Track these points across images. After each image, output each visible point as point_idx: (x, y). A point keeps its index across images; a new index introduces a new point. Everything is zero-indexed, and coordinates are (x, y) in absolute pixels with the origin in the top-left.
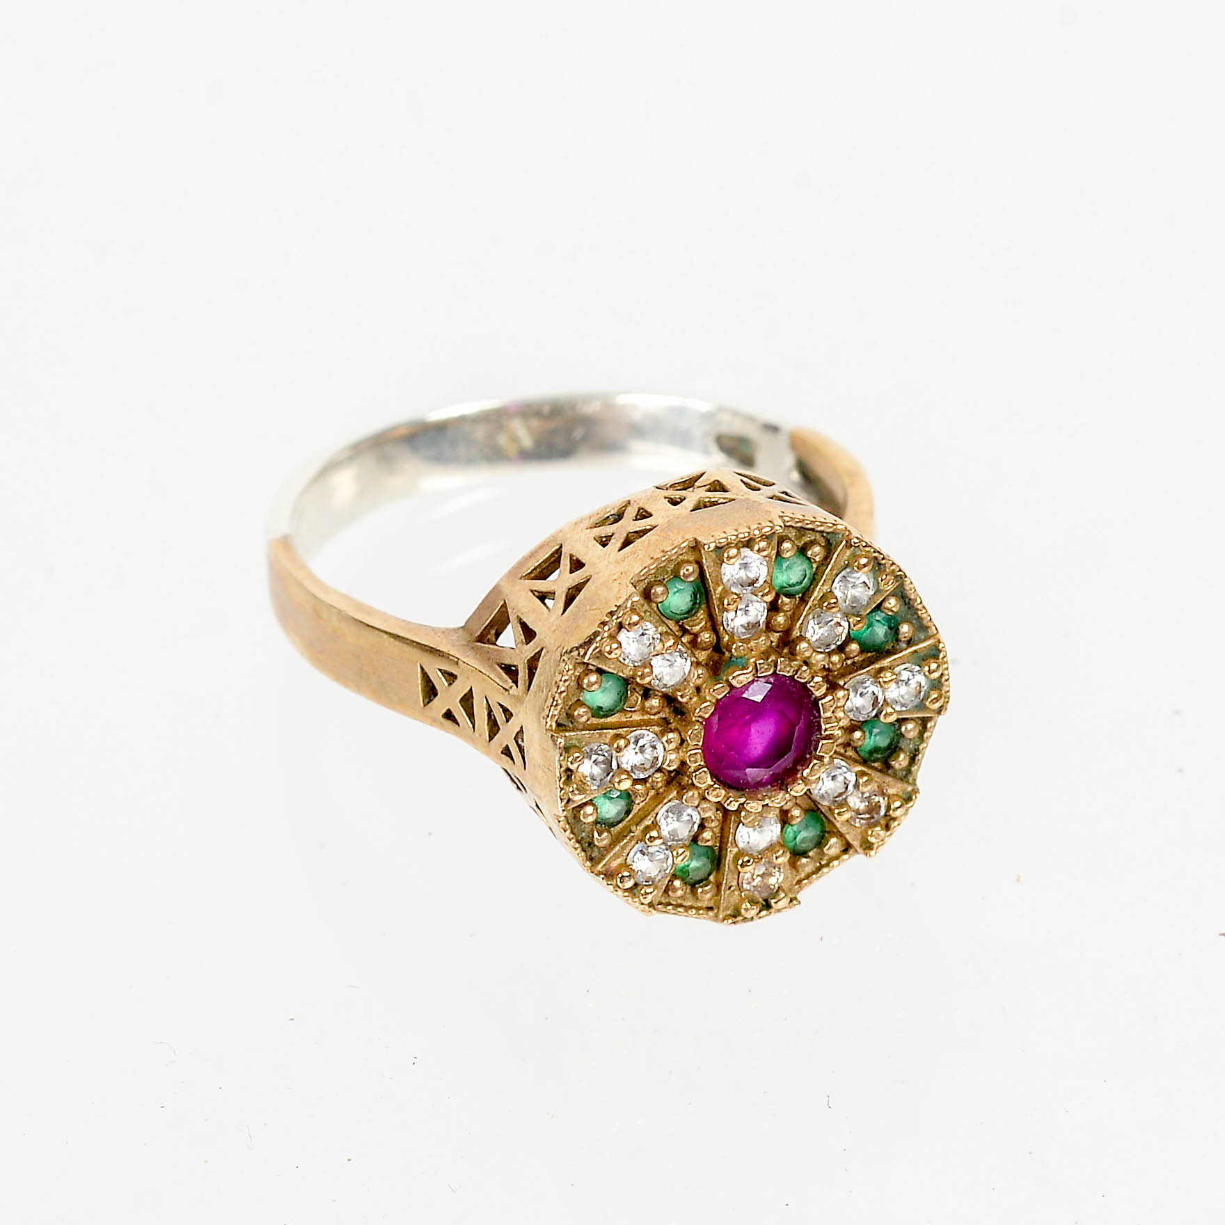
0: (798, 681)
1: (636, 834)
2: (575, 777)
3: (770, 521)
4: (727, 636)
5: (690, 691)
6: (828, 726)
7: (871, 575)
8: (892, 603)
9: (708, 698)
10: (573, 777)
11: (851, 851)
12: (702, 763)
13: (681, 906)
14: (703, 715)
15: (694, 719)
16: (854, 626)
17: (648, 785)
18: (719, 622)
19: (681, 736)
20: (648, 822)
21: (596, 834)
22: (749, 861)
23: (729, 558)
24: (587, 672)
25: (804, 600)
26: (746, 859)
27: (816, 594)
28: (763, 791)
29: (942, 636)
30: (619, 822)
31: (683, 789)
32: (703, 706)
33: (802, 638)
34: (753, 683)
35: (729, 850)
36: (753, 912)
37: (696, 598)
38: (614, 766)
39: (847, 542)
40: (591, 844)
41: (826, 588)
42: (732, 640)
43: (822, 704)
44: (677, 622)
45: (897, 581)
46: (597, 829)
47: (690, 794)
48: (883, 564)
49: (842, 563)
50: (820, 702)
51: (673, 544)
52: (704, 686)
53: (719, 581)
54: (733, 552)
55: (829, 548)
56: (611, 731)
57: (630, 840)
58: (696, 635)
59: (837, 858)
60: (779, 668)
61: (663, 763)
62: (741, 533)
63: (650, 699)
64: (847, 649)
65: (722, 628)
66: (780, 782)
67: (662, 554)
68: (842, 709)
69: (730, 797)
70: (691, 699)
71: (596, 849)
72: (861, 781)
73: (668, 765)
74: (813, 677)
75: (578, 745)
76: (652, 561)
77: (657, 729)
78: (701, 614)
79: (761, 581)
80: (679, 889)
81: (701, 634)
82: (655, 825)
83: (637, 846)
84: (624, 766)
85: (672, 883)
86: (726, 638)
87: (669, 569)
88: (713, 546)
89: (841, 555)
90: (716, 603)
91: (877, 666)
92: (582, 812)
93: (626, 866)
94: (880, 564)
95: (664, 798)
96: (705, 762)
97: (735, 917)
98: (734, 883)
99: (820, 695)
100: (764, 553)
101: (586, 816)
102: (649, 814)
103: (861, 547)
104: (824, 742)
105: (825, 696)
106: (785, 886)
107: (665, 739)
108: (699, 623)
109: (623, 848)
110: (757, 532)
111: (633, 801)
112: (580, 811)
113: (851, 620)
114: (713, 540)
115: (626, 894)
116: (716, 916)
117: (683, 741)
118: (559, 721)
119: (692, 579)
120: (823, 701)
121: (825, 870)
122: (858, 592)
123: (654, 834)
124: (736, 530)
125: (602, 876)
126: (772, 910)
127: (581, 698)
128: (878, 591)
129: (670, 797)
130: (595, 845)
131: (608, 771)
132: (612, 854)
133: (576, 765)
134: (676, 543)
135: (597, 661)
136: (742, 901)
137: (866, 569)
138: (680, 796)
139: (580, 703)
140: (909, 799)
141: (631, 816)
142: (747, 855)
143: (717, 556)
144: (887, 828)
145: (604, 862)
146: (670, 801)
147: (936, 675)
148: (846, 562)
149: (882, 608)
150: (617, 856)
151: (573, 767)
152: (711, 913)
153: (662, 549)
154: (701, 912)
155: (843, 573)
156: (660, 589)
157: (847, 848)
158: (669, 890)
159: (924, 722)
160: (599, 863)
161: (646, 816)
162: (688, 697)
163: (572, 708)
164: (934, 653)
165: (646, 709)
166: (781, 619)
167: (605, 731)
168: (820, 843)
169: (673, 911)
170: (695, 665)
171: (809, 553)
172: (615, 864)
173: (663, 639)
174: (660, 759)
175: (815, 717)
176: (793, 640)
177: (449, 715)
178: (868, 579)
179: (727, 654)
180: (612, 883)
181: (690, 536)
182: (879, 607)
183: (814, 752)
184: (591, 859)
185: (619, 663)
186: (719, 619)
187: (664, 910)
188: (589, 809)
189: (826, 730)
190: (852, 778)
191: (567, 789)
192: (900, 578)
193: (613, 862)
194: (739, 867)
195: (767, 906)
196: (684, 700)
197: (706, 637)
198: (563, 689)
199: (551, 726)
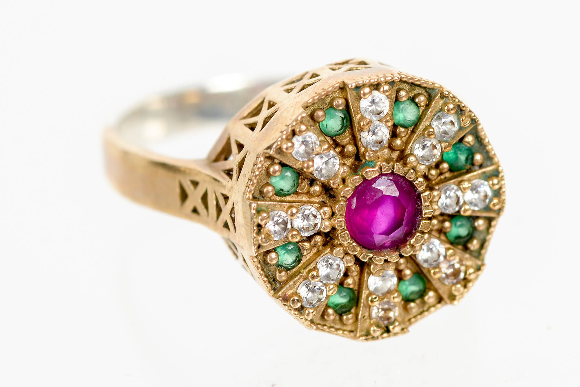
0: (407, 179)
1: (303, 274)
2: (263, 231)
3: (391, 74)
4: (363, 149)
5: (339, 180)
6: (426, 211)
7: (456, 117)
8: (470, 139)
9: (350, 185)
10: (262, 230)
11: (443, 302)
12: (345, 228)
13: (332, 327)
14: (346, 196)
15: (341, 199)
16: (445, 149)
17: (312, 243)
18: (358, 139)
19: (332, 210)
20: (311, 267)
21: (277, 272)
22: (375, 298)
23: (365, 94)
24: (273, 164)
25: (413, 132)
26: (374, 296)
27: (421, 127)
28: (385, 252)
29: (501, 163)
30: (293, 267)
31: (333, 247)
32: (346, 189)
33: (411, 154)
34: (379, 178)
35: (363, 292)
36: (378, 333)
37: (343, 122)
38: (289, 226)
39: (441, 94)
40: (274, 280)
41: (427, 123)
42: (366, 150)
43: (423, 197)
44: (332, 137)
45: (473, 124)
46: (278, 269)
47: (338, 249)
48: (463, 111)
49: (438, 108)
50: (422, 195)
51: (330, 85)
52: (347, 178)
53: (358, 111)
54: (367, 90)
55: (430, 99)
56: (287, 204)
57: (300, 278)
58: (344, 147)
59: (434, 306)
60: (395, 169)
61: (321, 227)
62: (372, 79)
63: (313, 186)
64: (441, 167)
65: (360, 144)
66: (396, 247)
67: (323, 91)
68: (436, 203)
69: (363, 252)
70: (339, 185)
71: (278, 284)
72: (448, 254)
73: (324, 228)
74: (417, 178)
75: (266, 210)
76: (316, 94)
77: (317, 205)
78: (347, 133)
79: (385, 113)
80: (331, 315)
81: (347, 146)
82: (315, 268)
83: (304, 282)
84: (295, 226)
85: (326, 311)
86: (362, 150)
87: (327, 102)
88: (354, 85)
89: (437, 103)
90: (356, 125)
91: (460, 179)
92: (268, 257)
93: (296, 293)
94: (461, 110)
95: (322, 253)
96: (347, 227)
97: (367, 335)
98: (367, 314)
99: (421, 190)
100: (387, 94)
101: (272, 259)
102: (312, 262)
103: (450, 97)
104: (424, 221)
105: (425, 191)
106: (399, 319)
107: (322, 211)
108: (346, 139)
109: (295, 283)
110: (382, 79)
111: (302, 253)
112: (267, 257)
113: (443, 145)
114: (354, 81)
115: (296, 313)
116: (355, 335)
117: (333, 214)
118: (254, 195)
119: (341, 108)
120: (424, 194)
121: (426, 313)
122: (447, 128)
123: (315, 273)
124: (369, 77)
125: (280, 299)
126: (391, 334)
127: (269, 182)
128: (461, 129)
129: (326, 252)
130: (277, 280)
131: (285, 229)
132: (287, 286)
133: (264, 222)
134: (331, 85)
135: (279, 156)
136: (371, 325)
137: (452, 112)
138: (332, 251)
139: (268, 184)
140: (478, 269)
141: (301, 264)
142: (374, 294)
143: (357, 93)
144: (465, 287)
145: (283, 291)
146: (326, 254)
147: (497, 187)
148: (440, 108)
149: (463, 142)
150: (291, 287)
151: (262, 223)
152: (352, 334)
153: (323, 88)
154: (346, 332)
155: (439, 114)
156: (320, 113)
157: (440, 300)
158: (324, 315)
159: (490, 220)
160: (279, 291)
161: (310, 264)
162: (337, 184)
163: (263, 187)
164: (496, 174)
165: (311, 192)
166: (398, 142)
167: (283, 203)
168: (422, 294)
169: (328, 330)
170: (342, 165)
171: (417, 100)
172: (289, 293)
173: (321, 144)
174: (319, 225)
175: (419, 206)
176: (406, 156)
177: (195, 211)
178: (454, 119)
179: (363, 161)
180: (287, 304)
181: (340, 80)
182: (461, 140)
183: (418, 229)
184: (274, 289)
185: (293, 158)
186: (358, 137)
187: (322, 328)
188: (273, 255)
189: (425, 214)
190: (443, 251)
191: (258, 238)
192: (474, 121)
193: (288, 292)
194: (370, 302)
195: (388, 331)
196: (335, 187)
197: (350, 148)
198: (257, 173)
199: (249, 197)
